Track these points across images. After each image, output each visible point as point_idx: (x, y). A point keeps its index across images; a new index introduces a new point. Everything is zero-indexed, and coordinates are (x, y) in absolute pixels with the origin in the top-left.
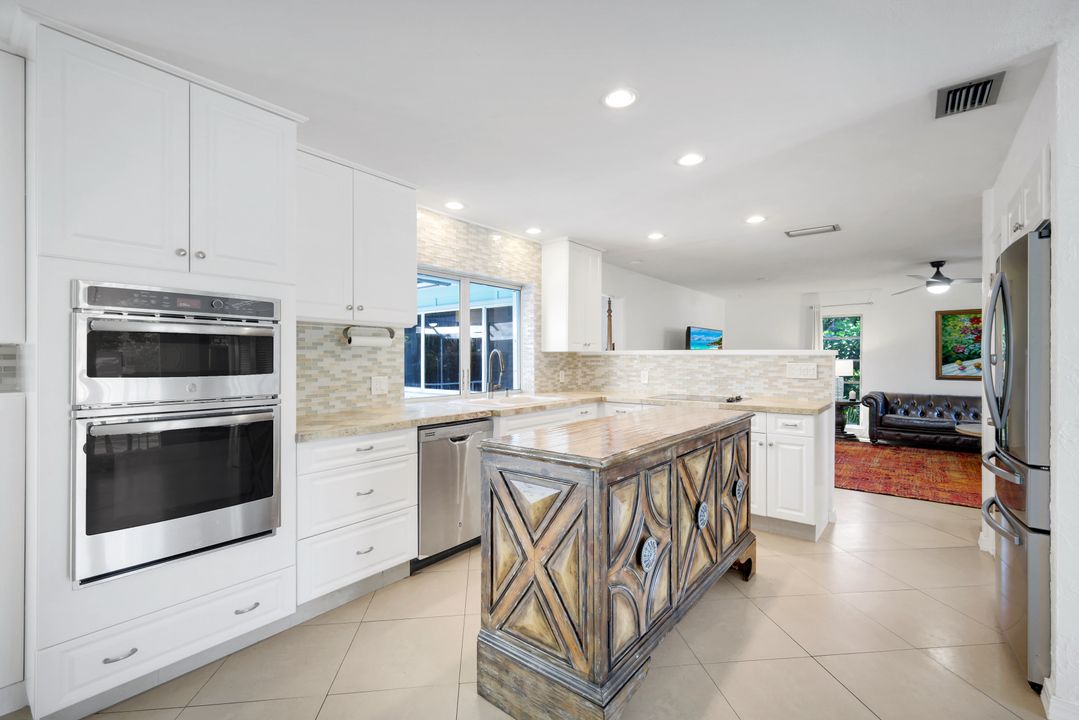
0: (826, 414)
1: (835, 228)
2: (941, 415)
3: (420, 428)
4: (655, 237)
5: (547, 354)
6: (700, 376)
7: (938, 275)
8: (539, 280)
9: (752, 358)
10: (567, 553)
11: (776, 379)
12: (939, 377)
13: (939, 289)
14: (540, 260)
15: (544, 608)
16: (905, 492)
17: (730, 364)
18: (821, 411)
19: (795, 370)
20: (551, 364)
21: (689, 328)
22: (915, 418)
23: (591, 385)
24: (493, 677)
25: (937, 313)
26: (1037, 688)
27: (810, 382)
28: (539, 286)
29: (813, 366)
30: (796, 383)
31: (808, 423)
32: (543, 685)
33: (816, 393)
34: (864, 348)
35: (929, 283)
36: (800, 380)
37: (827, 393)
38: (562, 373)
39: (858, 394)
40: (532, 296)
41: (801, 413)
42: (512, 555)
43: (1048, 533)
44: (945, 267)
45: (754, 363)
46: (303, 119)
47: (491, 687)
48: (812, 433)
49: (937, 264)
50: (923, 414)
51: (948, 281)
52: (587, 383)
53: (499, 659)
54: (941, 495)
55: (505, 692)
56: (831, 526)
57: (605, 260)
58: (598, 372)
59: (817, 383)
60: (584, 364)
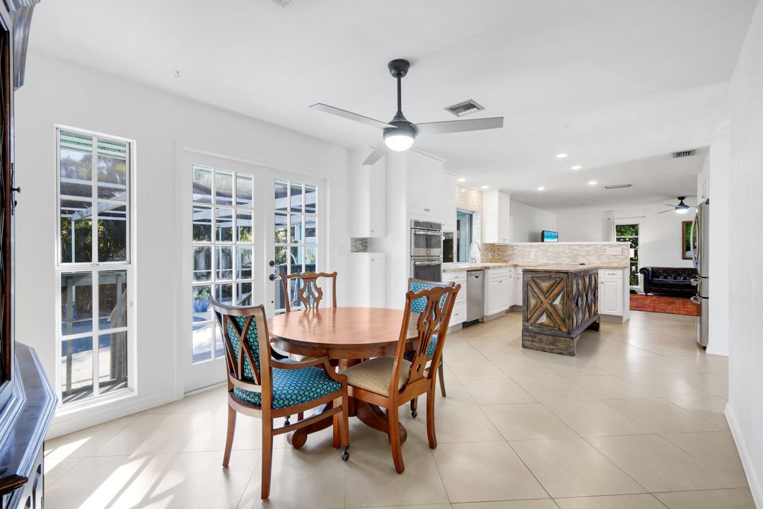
0: (626, 270)
1: (629, 186)
2: (685, 278)
3: (468, 271)
4: (541, 189)
5: (485, 244)
6: (563, 255)
7: (682, 205)
8: (482, 209)
9: (589, 246)
10: (559, 298)
11: (601, 255)
12: (684, 258)
13: (682, 211)
14: (482, 200)
15: (549, 316)
16: (664, 311)
17: (578, 248)
18: (625, 268)
19: (610, 251)
20: (486, 249)
21: (543, 232)
22: (670, 280)
23: (503, 259)
24: (529, 340)
25: (683, 222)
26: (705, 348)
27: (618, 257)
28: (482, 212)
29: (620, 249)
30: (612, 257)
31: (619, 272)
32: (550, 338)
33: (621, 261)
34: (640, 242)
35: (677, 208)
36: (613, 255)
37: (626, 261)
38: (490, 254)
39: (637, 267)
40: (479, 217)
41: (616, 268)
42: (537, 302)
43: (708, 298)
44: (686, 199)
45: (591, 248)
46: (445, 160)
47: (528, 343)
48: (621, 277)
49: (681, 198)
50: (674, 278)
51: (687, 207)
52: (500, 259)
53: (532, 334)
54: (682, 312)
55: (535, 344)
56: (628, 320)
57: (511, 199)
58: (506, 254)
59: (622, 257)
60: (498, 249)
